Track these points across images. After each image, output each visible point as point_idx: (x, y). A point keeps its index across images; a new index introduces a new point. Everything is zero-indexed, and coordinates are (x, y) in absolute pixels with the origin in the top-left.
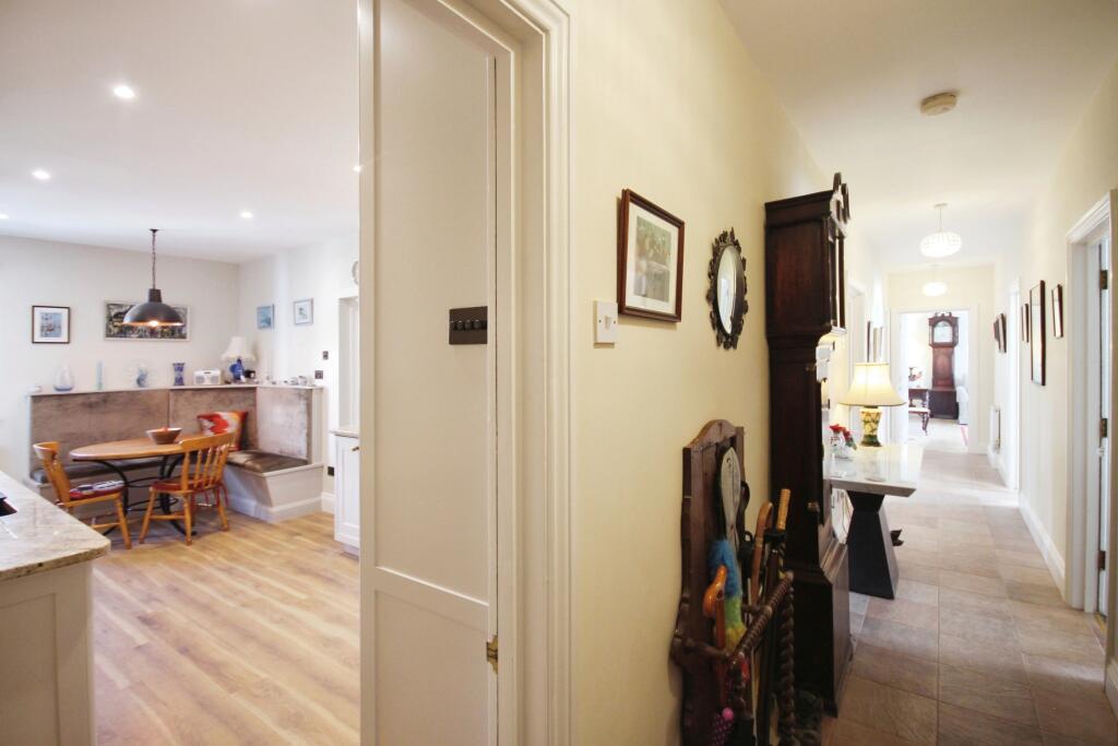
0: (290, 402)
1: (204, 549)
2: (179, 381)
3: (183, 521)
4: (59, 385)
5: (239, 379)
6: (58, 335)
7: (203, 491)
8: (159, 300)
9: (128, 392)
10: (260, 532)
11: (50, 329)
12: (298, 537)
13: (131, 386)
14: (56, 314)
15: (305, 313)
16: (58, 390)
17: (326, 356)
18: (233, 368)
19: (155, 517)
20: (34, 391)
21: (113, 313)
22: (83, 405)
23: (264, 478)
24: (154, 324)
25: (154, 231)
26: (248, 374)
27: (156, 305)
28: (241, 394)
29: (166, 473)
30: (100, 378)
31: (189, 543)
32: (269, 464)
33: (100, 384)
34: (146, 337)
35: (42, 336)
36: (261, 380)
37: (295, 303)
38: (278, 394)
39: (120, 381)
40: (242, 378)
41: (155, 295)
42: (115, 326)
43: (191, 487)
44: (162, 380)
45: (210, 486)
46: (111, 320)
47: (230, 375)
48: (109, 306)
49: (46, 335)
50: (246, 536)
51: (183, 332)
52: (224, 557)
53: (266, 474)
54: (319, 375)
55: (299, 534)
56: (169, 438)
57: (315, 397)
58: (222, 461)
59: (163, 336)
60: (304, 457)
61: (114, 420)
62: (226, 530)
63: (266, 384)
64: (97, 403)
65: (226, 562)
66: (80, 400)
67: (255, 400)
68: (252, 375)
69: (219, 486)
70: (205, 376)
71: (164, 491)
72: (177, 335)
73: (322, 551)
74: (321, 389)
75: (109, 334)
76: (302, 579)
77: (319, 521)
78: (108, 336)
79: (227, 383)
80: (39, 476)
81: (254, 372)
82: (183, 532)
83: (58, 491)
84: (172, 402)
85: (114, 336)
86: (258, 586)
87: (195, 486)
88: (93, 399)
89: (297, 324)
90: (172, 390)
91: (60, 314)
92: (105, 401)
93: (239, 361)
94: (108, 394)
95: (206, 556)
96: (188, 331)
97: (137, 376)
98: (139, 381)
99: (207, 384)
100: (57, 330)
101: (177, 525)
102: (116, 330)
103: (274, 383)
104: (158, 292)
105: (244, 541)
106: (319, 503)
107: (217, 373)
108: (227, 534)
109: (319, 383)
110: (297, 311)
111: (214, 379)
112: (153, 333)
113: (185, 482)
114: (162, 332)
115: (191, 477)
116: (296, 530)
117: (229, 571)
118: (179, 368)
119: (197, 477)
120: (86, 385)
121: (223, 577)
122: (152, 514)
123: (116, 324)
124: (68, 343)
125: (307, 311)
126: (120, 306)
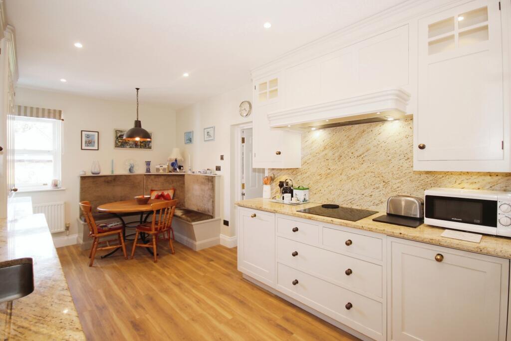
0: (202, 183)
1: (164, 266)
2: (148, 170)
3: (153, 248)
4: (93, 171)
5: (176, 170)
6: (93, 146)
7: (162, 232)
8: (140, 126)
9: (125, 175)
10: (191, 256)
11: (89, 143)
12: (212, 263)
13: (126, 172)
14: (92, 135)
15: (209, 135)
16: (93, 174)
17: (222, 158)
18: (173, 164)
19: (138, 245)
20: (82, 174)
21: (118, 135)
22: (105, 181)
23: (192, 225)
24: (137, 139)
25: (138, 89)
26: (180, 167)
27: (138, 130)
28: (177, 178)
29: (143, 220)
30: (113, 169)
31: (155, 262)
32: (194, 218)
33: (113, 171)
34: (133, 147)
35: (86, 146)
36: (187, 171)
37: (205, 129)
38: (196, 178)
39: (121, 170)
40: (178, 169)
41: (138, 123)
42: (119, 142)
43: (156, 229)
44: (140, 170)
45: (165, 229)
46: (117, 138)
47: (171, 168)
48: (117, 131)
49: (88, 146)
50: (184, 259)
51: (150, 145)
52: (175, 274)
53: (193, 223)
54: (218, 169)
55: (212, 261)
56: (145, 202)
57: (216, 180)
58: (171, 216)
59: (141, 147)
60: (211, 214)
61: (119, 190)
62: (173, 254)
63: (190, 173)
64: (111, 181)
65: (176, 278)
66: (103, 179)
67: (184, 181)
68: (182, 168)
69: (169, 228)
70: (160, 168)
71: (143, 231)
72: (147, 147)
73: (229, 275)
74: (220, 176)
75: (117, 146)
76: (223, 298)
77: (221, 252)
78: (116, 147)
79: (170, 172)
80: (83, 219)
81: (182, 166)
82: (153, 254)
83: (92, 228)
84: (145, 181)
85: (118, 147)
86: (198, 301)
87: (158, 229)
88: (109, 179)
89: (205, 141)
90: (145, 175)
91: (94, 135)
92: (114, 180)
93: (176, 160)
94: (116, 176)
95: (166, 273)
96: (152, 144)
97: (129, 167)
98: (130, 170)
99: (161, 172)
100: (93, 143)
101: (150, 251)
102: (120, 144)
103: (193, 172)
104: (140, 122)
105: (184, 262)
106: (219, 240)
107: (165, 166)
108: (173, 256)
109: (218, 173)
110: (206, 134)
111: (164, 170)
112: (136, 145)
113: (153, 226)
114: (141, 145)
115: (156, 224)
116: (211, 257)
117: (179, 285)
118: (148, 163)
119: (159, 224)
120: (106, 172)
121: (176, 290)
122: (137, 243)
123: (120, 140)
124: (98, 150)
125: (211, 133)
126: (121, 131)
